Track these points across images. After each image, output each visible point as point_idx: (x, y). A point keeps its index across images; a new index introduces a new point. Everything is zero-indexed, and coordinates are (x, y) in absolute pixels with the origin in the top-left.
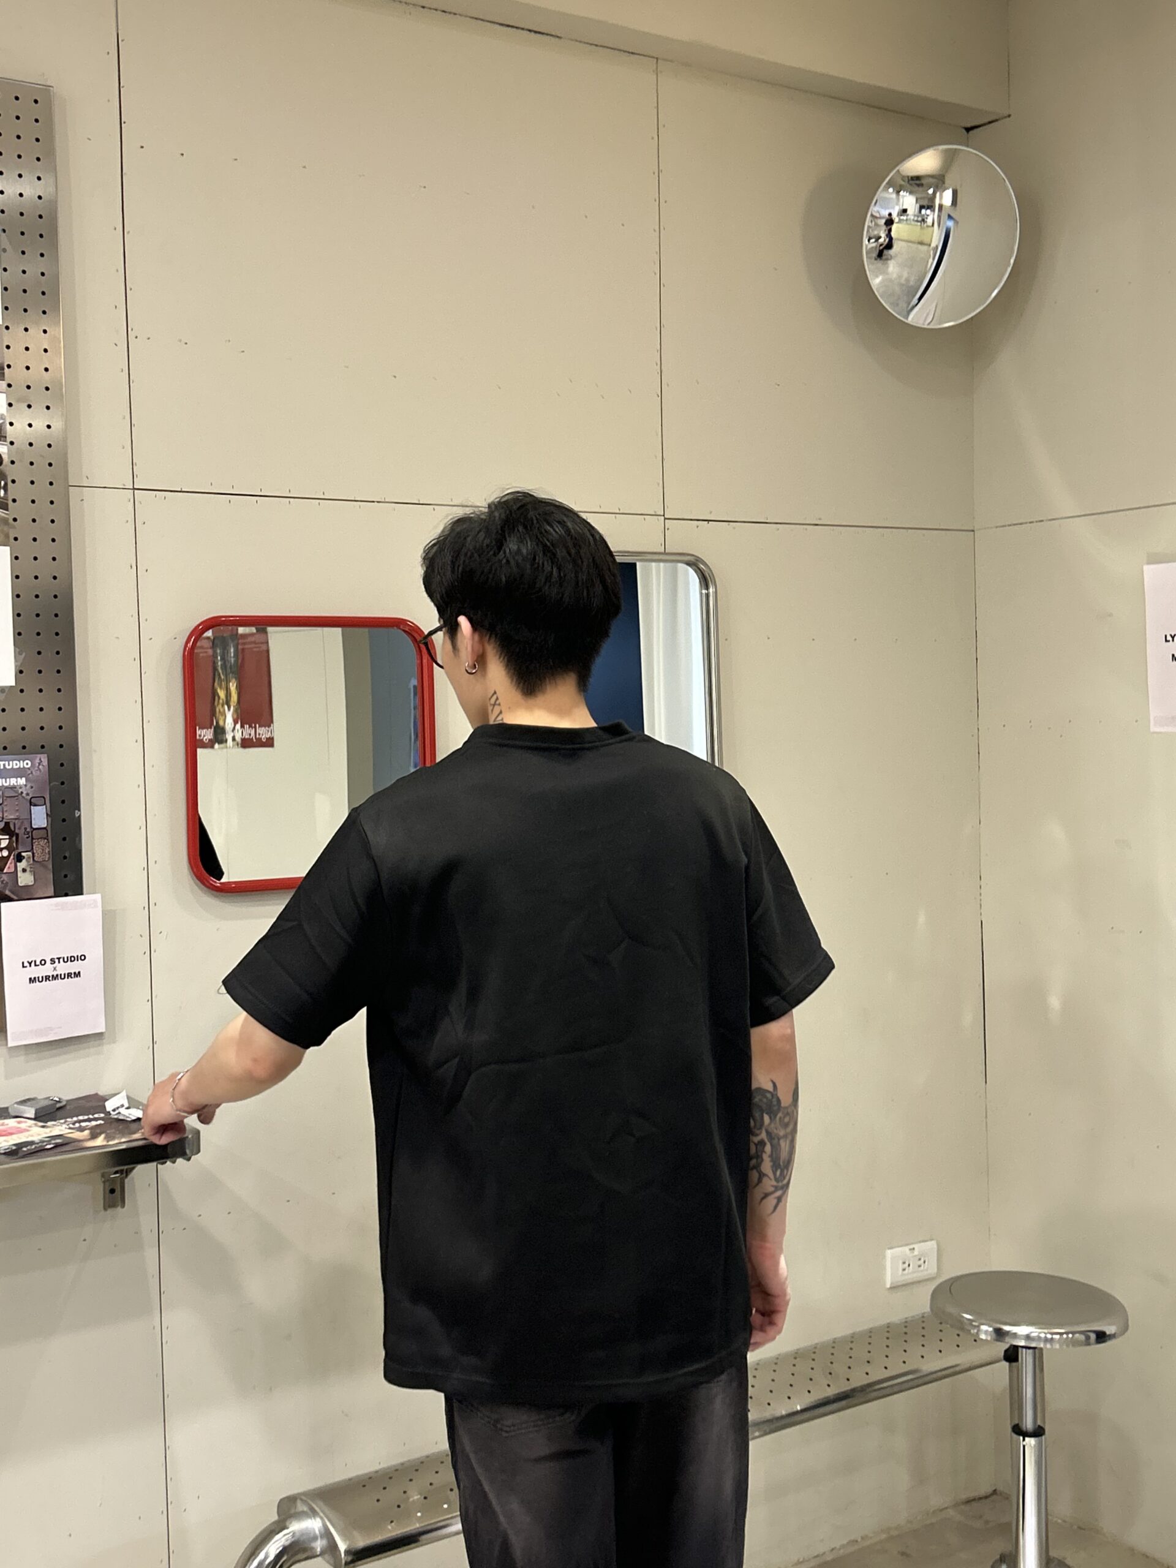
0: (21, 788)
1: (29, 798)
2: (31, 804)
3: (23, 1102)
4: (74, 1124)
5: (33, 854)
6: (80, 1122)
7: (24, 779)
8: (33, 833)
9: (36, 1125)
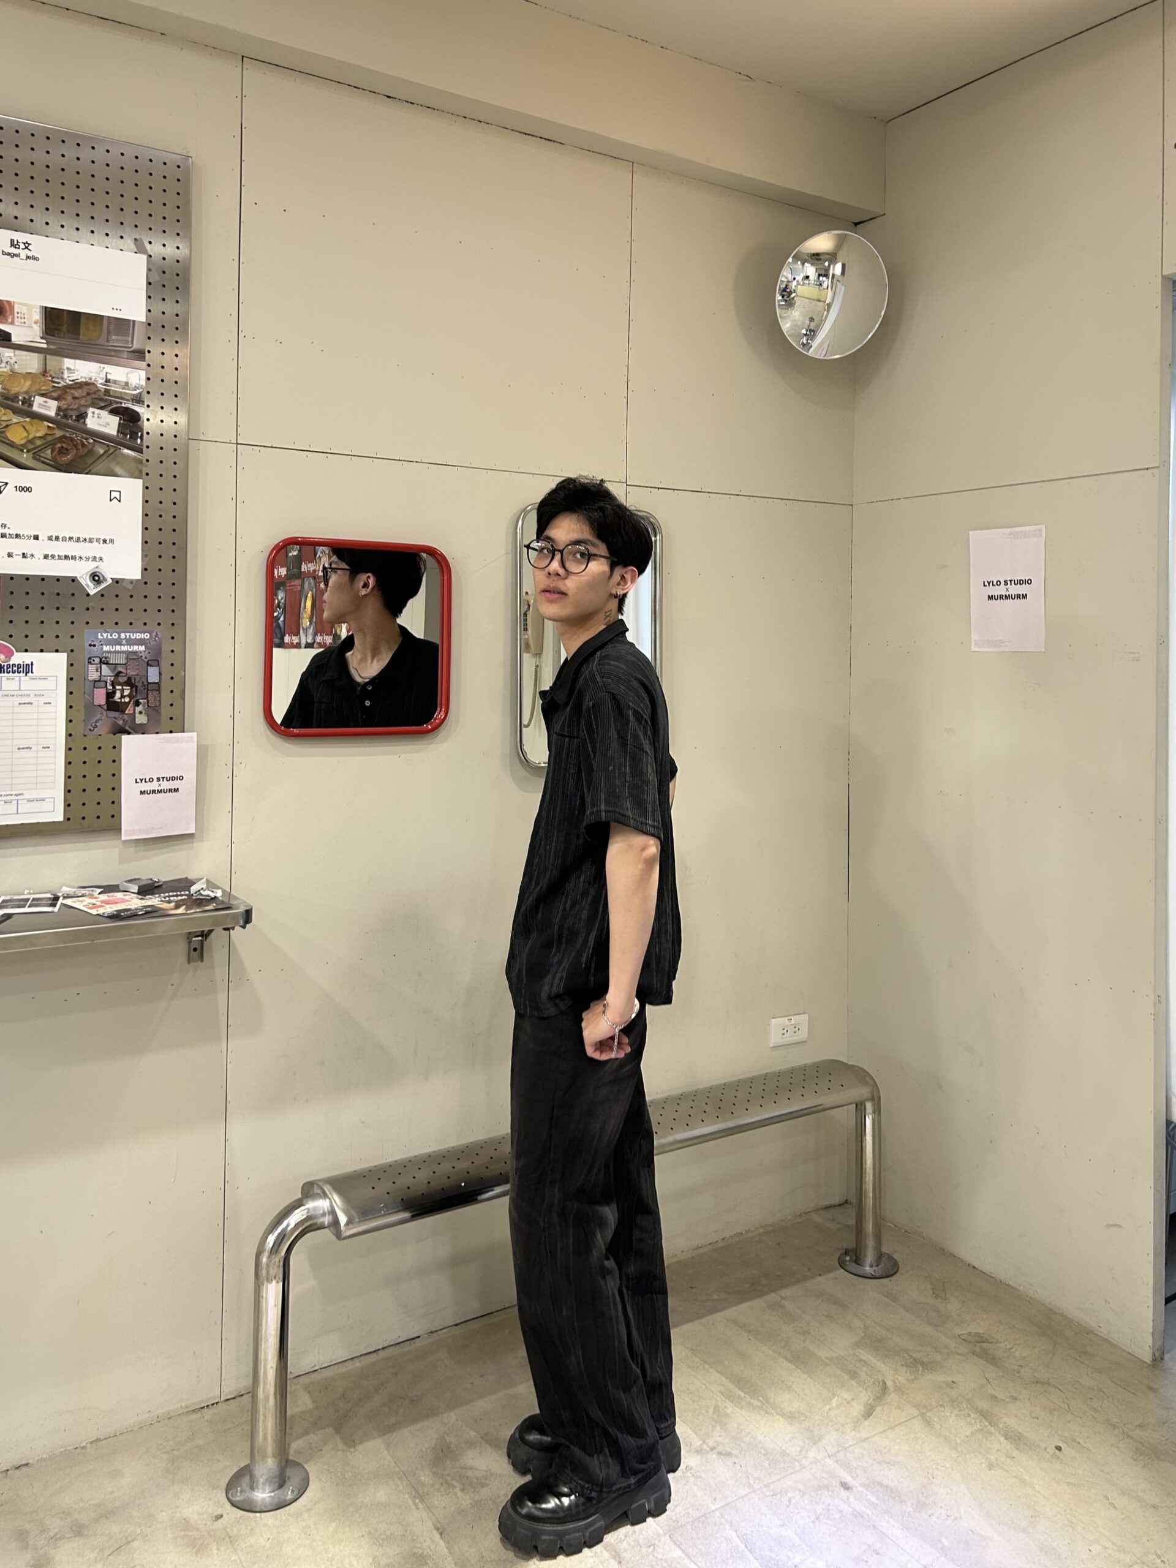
0: (141, 652)
1: (146, 660)
2: (148, 665)
3: (130, 881)
4: (165, 898)
5: (148, 702)
6: (169, 896)
7: (144, 647)
8: (148, 686)
9: (137, 898)
